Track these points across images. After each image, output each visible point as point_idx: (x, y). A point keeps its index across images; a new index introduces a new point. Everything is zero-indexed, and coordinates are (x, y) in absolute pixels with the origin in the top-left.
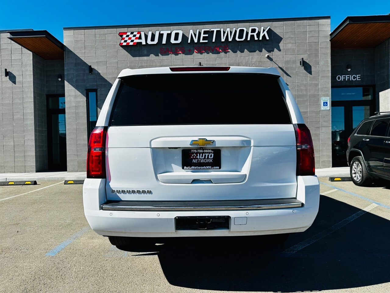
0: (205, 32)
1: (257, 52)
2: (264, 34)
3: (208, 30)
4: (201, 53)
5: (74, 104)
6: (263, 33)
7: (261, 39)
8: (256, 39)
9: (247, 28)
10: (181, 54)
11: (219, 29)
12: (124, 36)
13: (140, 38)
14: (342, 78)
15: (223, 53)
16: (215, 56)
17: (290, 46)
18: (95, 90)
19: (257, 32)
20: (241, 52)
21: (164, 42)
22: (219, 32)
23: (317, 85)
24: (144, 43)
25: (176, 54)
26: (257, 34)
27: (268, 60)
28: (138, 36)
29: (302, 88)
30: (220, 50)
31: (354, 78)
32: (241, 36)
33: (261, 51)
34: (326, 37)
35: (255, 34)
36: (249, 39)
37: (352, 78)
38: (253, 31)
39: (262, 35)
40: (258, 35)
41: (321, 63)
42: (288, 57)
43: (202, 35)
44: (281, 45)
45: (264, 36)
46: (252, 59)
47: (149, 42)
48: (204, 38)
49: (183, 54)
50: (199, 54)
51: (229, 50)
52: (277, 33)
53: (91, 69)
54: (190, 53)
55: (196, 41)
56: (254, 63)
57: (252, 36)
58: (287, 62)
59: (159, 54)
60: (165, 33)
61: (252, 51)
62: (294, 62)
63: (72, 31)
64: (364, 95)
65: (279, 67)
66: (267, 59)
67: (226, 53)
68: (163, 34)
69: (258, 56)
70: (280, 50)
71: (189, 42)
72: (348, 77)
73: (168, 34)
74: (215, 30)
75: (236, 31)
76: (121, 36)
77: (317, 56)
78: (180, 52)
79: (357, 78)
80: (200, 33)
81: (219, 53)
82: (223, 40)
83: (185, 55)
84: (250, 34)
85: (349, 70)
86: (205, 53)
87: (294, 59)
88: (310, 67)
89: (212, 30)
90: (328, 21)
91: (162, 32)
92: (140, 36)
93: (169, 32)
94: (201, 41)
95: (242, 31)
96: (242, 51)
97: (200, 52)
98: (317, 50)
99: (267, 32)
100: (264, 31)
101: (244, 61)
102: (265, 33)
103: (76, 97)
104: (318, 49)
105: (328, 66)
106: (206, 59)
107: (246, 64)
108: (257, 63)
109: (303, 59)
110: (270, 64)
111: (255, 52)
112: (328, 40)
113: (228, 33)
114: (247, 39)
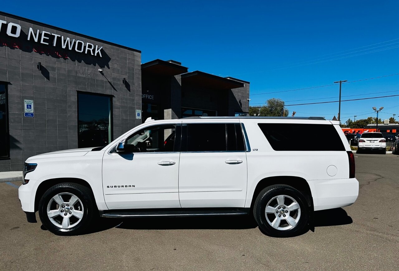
0: (46, 35)
1: (92, 65)
2: (98, 52)
3: (49, 33)
4: (41, 54)
6: (97, 50)
7: (96, 55)
8: (92, 54)
9: (85, 43)
10: (17, 48)
11: (60, 36)
14: (144, 96)
15: (62, 58)
16: (54, 59)
17: (116, 66)
19: (93, 48)
20: (79, 62)
23: (133, 100)
25: (12, 48)
26: (92, 50)
29: (124, 101)
30: (60, 55)
31: (151, 97)
32: (79, 48)
33: (95, 65)
34: (139, 65)
35: (91, 50)
36: (86, 53)
38: (90, 46)
39: (96, 52)
40: (94, 51)
41: (136, 84)
42: (115, 75)
43: (43, 37)
44: (110, 63)
45: (98, 53)
46: (88, 70)
48: (45, 40)
49: (20, 49)
51: (68, 58)
52: (107, 54)
54: (30, 51)
55: (36, 40)
56: (89, 73)
57: (89, 51)
58: (114, 79)
61: (88, 63)
62: (119, 80)
65: (108, 81)
66: (99, 73)
67: (65, 59)
69: (93, 69)
70: (109, 68)
71: (29, 39)
72: (147, 96)
73: (3, 24)
74: (56, 36)
75: (75, 43)
77: (133, 78)
78: (17, 47)
79: (152, 97)
80: (40, 35)
81: (58, 57)
82: (64, 47)
83: (23, 51)
84: (87, 48)
85: (148, 91)
86: (44, 54)
87: (119, 77)
88: (129, 86)
89: (53, 34)
90: (140, 54)
93: (5, 22)
94: (42, 42)
95: (80, 44)
96: (80, 62)
97: (39, 52)
99: (100, 50)
100: (98, 49)
101: (81, 70)
102: (99, 51)
104: (134, 73)
105: (140, 87)
106: (46, 60)
107: (83, 74)
108: (92, 74)
109: (125, 78)
110: (101, 78)
111: (90, 64)
112: (140, 68)
113: (67, 42)
114: (85, 52)
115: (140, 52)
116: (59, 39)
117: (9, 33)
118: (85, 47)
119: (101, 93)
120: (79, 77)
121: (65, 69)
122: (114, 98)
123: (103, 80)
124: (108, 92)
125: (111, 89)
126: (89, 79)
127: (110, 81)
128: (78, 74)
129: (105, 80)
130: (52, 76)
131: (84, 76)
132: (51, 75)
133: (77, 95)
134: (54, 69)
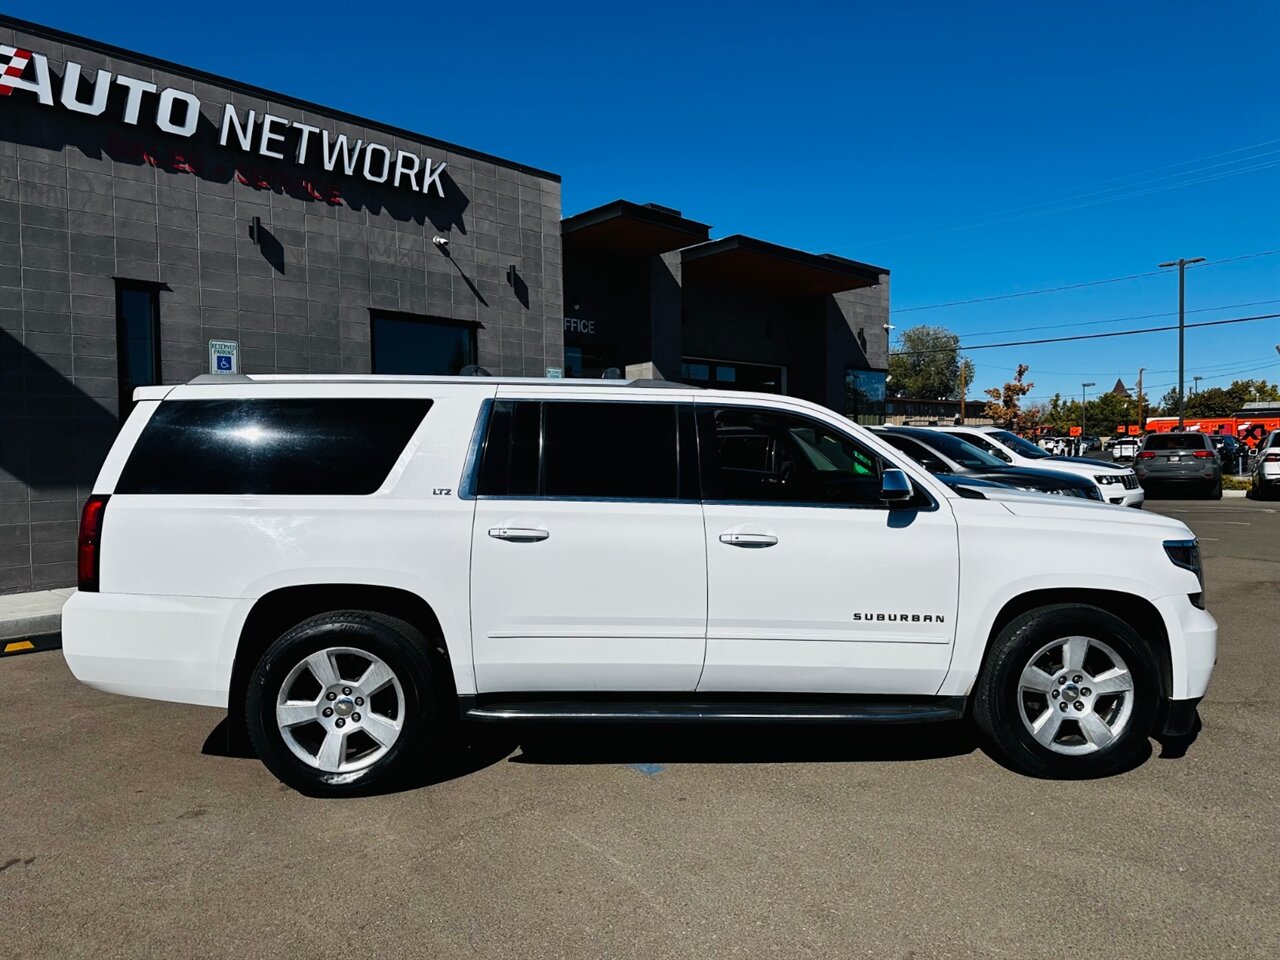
0: (273, 127)
1: (412, 221)
2: (434, 181)
3: (285, 122)
4: (258, 188)
6: (431, 176)
7: (425, 190)
8: (415, 188)
9: (392, 151)
10: (188, 173)
11: (317, 130)
13: (29, 74)
15: (324, 203)
16: (299, 205)
17: (486, 226)
19: (416, 168)
20: (373, 214)
21: (132, 116)
23: (539, 336)
24: (46, 98)
25: (172, 168)
26: (416, 175)
27: (437, 251)
28: (22, 67)
29: (512, 340)
30: (316, 194)
31: (585, 327)
32: (376, 170)
33: (421, 222)
34: (554, 223)
35: (412, 173)
36: (397, 183)
38: (408, 163)
39: (427, 181)
40: (420, 177)
41: (547, 285)
42: (483, 256)
43: (266, 134)
44: (466, 217)
45: (433, 185)
46: (401, 240)
47: (69, 100)
48: (273, 145)
49: (196, 174)
50: (251, 188)
51: (342, 201)
52: (459, 186)
54: (224, 178)
55: (246, 145)
56: (406, 251)
57: (405, 178)
58: (481, 268)
59: (104, 155)
60: (137, 88)
61: (400, 215)
62: (495, 272)
65: (463, 275)
66: (437, 249)
67: (331, 204)
68: (126, 90)
69: (416, 237)
70: (464, 232)
71: (223, 142)
72: (575, 322)
73: (145, 94)
74: (306, 129)
75: (363, 152)
77: (538, 266)
78: (187, 167)
79: (590, 327)
80: (258, 128)
81: (310, 198)
82: (329, 166)
83: (203, 178)
84: (399, 170)
85: (577, 307)
86: (269, 189)
87: (495, 264)
88: (525, 289)
89: (296, 125)
91: (122, 80)
92: (31, 67)
93: (152, 88)
94: (264, 151)
95: (378, 156)
96: (376, 212)
97: (253, 182)
98: (537, 252)
99: (440, 175)
100: (432, 172)
101: (381, 242)
102: (436, 176)
104: (540, 250)
105: (559, 295)
106: (275, 208)
107: (387, 252)
108: (415, 254)
109: (514, 266)
110: (441, 265)
111: (407, 220)
112: (558, 233)
113: (341, 148)
114: (393, 181)
115: (557, 178)
116: (316, 140)
117: (163, 121)
118: (393, 166)
119: (443, 315)
120: (376, 265)
121: (332, 238)
122: (480, 330)
123: (447, 271)
124: (464, 312)
125: (473, 304)
126: (404, 270)
127: (468, 275)
128: (372, 253)
129: (453, 272)
130: (294, 261)
131: (392, 260)
132: (289, 258)
133: (369, 322)
134: (298, 239)
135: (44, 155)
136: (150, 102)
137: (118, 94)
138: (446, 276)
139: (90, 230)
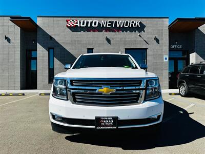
0: (109, 22)
1: (134, 32)
3: (111, 21)
4: (107, 32)
5: (41, 55)
7: (136, 26)
8: (134, 26)
9: (130, 21)
10: (97, 32)
12: (69, 22)
13: (77, 23)
14: (173, 47)
17: (150, 30)
18: (53, 48)
20: (126, 32)
21: (89, 26)
22: (116, 22)
23: (162, 49)
24: (79, 26)
29: (155, 51)
34: (166, 27)
36: (130, 26)
37: (178, 47)
38: (133, 22)
39: (137, 24)
40: (135, 24)
41: (164, 39)
42: (150, 36)
43: (108, 23)
44: (145, 29)
45: (138, 25)
46: (132, 36)
47: (82, 25)
48: (109, 25)
51: (121, 31)
52: (144, 24)
53: (51, 38)
54: (102, 31)
55: (105, 26)
57: (132, 25)
58: (148, 38)
59: (86, 31)
60: (90, 21)
61: (131, 31)
62: (152, 38)
63: (42, 18)
64: (183, 55)
65: (144, 40)
66: (139, 36)
67: (119, 32)
69: (134, 35)
70: (144, 32)
71: (101, 26)
72: (176, 46)
74: (114, 21)
75: (124, 22)
76: (67, 22)
77: (162, 36)
79: (180, 47)
81: (115, 32)
82: (118, 26)
83: (99, 32)
84: (131, 24)
85: (177, 43)
86: (109, 32)
88: (159, 40)
90: (168, 19)
91: (88, 21)
93: (92, 21)
94: (107, 26)
95: (127, 22)
98: (162, 33)
100: (138, 22)
101: (128, 37)
103: (42, 51)
106: (110, 35)
108: (134, 38)
110: (140, 39)
112: (168, 28)
115: (168, 18)
117: (93, 25)
118: (130, 23)
119: (139, 48)
121: (119, 38)
124: (144, 47)
126: (132, 41)
128: (126, 39)
130: (112, 42)
133: (125, 51)
134: (113, 39)
135: (79, 33)
136: (92, 23)
137: (87, 23)
138: (141, 41)
139: (84, 42)
